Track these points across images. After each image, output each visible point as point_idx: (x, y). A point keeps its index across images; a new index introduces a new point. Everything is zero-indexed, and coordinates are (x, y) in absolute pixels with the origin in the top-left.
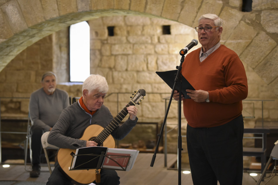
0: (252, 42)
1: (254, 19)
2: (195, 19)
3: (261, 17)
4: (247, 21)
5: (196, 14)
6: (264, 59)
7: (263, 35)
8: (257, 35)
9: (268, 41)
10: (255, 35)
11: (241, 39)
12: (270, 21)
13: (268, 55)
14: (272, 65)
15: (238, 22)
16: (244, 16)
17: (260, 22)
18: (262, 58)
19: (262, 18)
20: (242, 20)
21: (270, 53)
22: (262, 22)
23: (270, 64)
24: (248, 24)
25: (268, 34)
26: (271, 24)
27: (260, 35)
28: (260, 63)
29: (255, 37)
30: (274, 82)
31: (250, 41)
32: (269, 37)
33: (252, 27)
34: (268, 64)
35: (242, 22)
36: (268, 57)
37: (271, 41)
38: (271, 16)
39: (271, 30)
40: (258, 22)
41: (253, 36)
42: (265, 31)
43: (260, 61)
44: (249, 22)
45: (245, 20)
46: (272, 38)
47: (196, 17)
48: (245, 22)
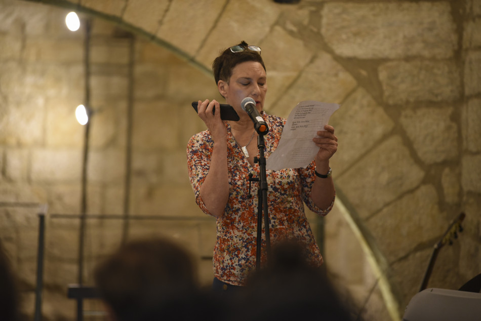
0: (299, 77)
1: (306, 22)
2: (164, 16)
3: (320, 17)
4: (290, 27)
7: (325, 60)
8: (312, 61)
9: (336, 75)
10: (308, 60)
12: (343, 27)
15: (267, 29)
16: (282, 14)
17: (319, 29)
19: (324, 21)
20: (277, 23)
22: (323, 31)
24: (291, 33)
25: (338, 59)
26: (344, 37)
27: (318, 62)
29: (307, 65)
31: (294, 74)
32: (339, 67)
33: (300, 43)
35: (278, 29)
37: (346, 77)
38: (345, 16)
39: (345, 50)
40: (315, 30)
41: (302, 63)
42: (331, 52)
44: (294, 29)
45: (285, 23)
46: (347, 69)
47: (167, 11)
48: (285, 28)
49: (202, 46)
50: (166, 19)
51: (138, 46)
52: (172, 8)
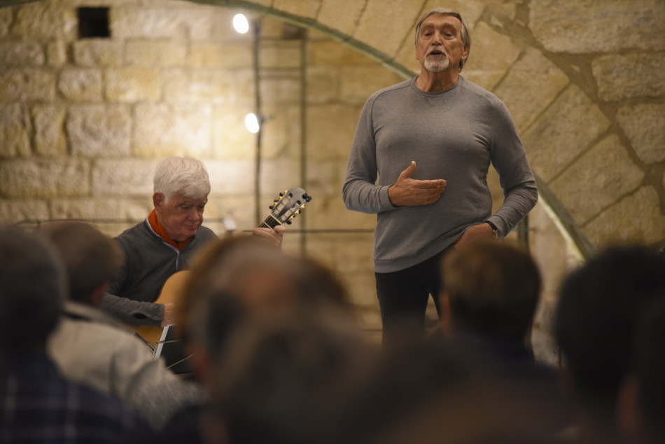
0: (506, 75)
1: (512, 17)
2: (360, 16)
3: (528, 10)
4: (495, 22)
5: (364, 2)
6: (536, 120)
7: (534, 56)
8: (520, 58)
9: (547, 72)
10: (516, 57)
11: (480, 67)
12: (553, 20)
13: (546, 109)
14: (558, 134)
15: (471, 25)
16: (486, 9)
17: (527, 24)
18: (533, 117)
19: (532, 14)
20: (481, 18)
21: (552, 103)
22: (531, 25)
23: (553, 133)
24: (497, 28)
25: (548, 54)
26: (554, 30)
27: (526, 59)
28: (529, 128)
29: (515, 62)
30: (561, 178)
31: (502, 72)
32: (550, 63)
33: (508, 38)
34: (547, 133)
35: (482, 24)
36: (547, 114)
37: (557, 74)
38: (554, 8)
39: (555, 45)
40: (523, 24)
41: (509, 61)
42: (540, 47)
43: (528, 124)
44: (500, 24)
45: (490, 19)
46: (558, 65)
47: (363, 10)
48: (490, 24)
49: (401, 47)
50: (363, 19)
51: (309, 47)
52: (369, 8)
